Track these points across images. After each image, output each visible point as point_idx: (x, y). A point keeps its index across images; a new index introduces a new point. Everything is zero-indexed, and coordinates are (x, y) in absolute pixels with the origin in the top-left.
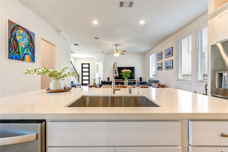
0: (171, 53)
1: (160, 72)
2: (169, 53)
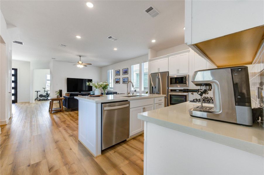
0: (127, 72)
1: (118, 85)
2: (125, 72)
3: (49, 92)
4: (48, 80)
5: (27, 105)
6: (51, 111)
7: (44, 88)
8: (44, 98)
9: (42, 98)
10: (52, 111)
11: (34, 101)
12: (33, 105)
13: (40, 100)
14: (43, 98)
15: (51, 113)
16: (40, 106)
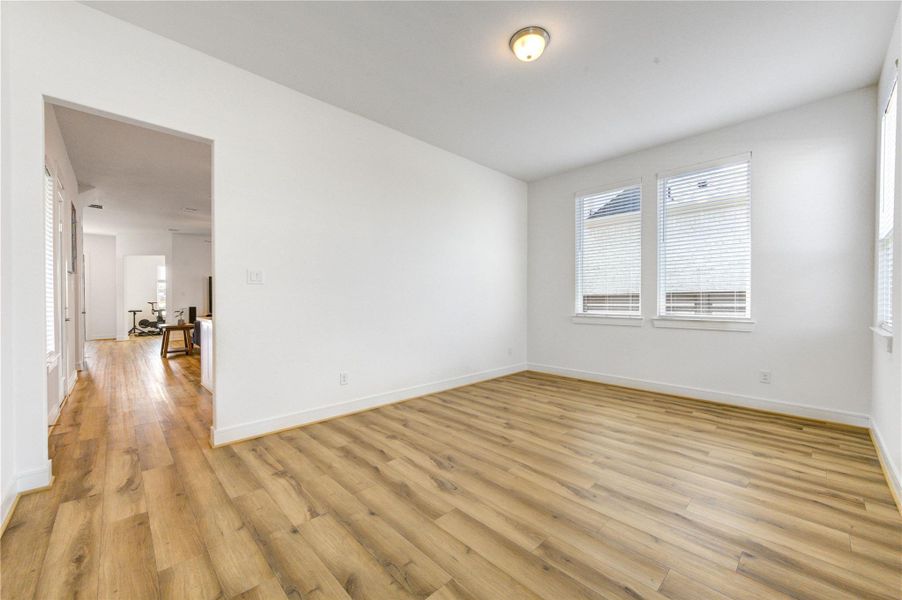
3: (164, 313)
4: (162, 281)
5: (110, 343)
6: (164, 353)
7: (152, 304)
8: (153, 329)
9: (146, 330)
10: (166, 352)
11: (127, 337)
12: (125, 345)
13: (141, 334)
14: (149, 329)
15: (165, 357)
16: (141, 346)
